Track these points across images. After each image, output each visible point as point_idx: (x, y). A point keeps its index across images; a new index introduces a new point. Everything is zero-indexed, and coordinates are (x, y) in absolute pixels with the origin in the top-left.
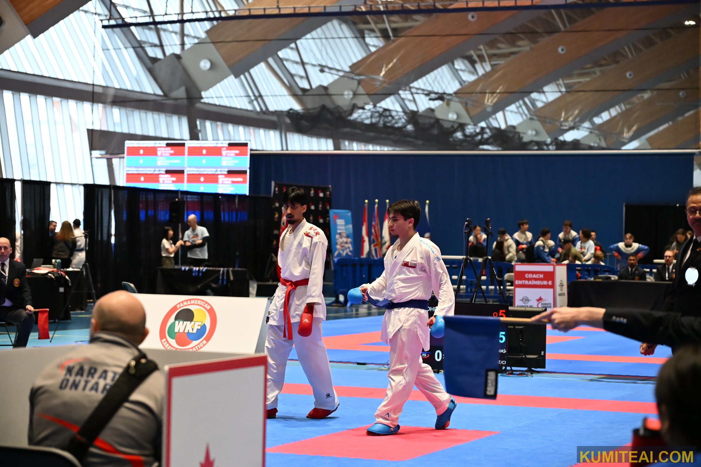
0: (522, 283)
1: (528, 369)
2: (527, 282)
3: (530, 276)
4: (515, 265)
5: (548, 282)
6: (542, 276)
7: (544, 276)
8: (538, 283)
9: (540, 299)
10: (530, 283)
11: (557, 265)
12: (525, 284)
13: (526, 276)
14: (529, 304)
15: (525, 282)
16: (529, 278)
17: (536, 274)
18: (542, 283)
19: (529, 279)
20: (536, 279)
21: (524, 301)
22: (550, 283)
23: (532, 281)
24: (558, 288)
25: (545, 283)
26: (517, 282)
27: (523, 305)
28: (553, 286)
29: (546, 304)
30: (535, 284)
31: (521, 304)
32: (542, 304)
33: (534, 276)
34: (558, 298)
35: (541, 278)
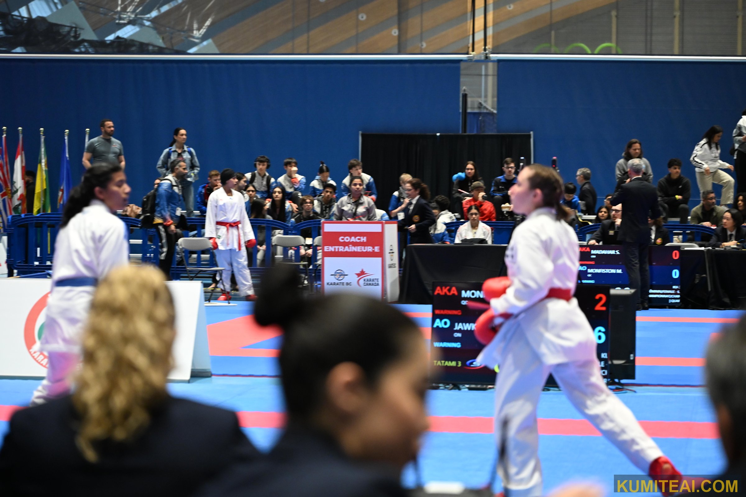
0: (335, 248)
1: (611, 381)
2: (341, 249)
3: (347, 239)
4: (324, 223)
5: (374, 248)
6: (364, 239)
7: (367, 239)
8: (358, 249)
9: (362, 273)
10: (347, 249)
11: (386, 223)
12: (338, 252)
13: (340, 239)
14: (346, 280)
15: (338, 248)
16: (344, 242)
17: (355, 237)
18: (364, 249)
19: (345, 244)
20: (355, 244)
21: (337, 277)
22: (377, 249)
23: (349, 247)
24: (387, 256)
25: (369, 249)
26: (326, 249)
27: (337, 281)
28: (380, 254)
29: (370, 280)
30: (354, 252)
31: (333, 280)
32: (365, 280)
33: (353, 239)
34: (388, 271)
35: (363, 242)
